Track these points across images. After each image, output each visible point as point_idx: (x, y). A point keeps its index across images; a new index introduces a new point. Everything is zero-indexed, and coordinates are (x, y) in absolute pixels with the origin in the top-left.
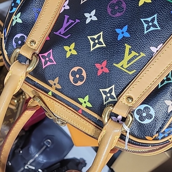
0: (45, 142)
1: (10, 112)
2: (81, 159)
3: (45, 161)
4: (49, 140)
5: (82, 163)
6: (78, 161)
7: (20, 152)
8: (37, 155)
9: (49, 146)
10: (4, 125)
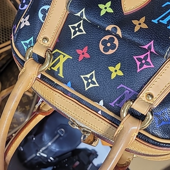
0: (59, 131)
1: (26, 99)
2: (92, 150)
3: (57, 150)
4: (63, 130)
5: (93, 154)
6: (89, 152)
7: (33, 138)
8: (50, 144)
9: (62, 135)
10: (20, 111)
